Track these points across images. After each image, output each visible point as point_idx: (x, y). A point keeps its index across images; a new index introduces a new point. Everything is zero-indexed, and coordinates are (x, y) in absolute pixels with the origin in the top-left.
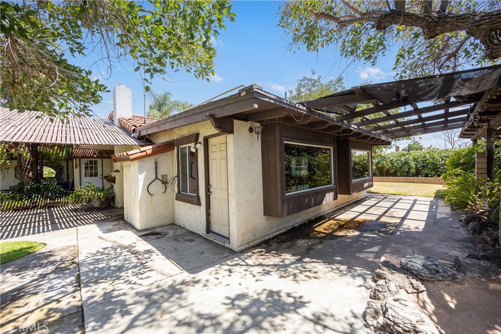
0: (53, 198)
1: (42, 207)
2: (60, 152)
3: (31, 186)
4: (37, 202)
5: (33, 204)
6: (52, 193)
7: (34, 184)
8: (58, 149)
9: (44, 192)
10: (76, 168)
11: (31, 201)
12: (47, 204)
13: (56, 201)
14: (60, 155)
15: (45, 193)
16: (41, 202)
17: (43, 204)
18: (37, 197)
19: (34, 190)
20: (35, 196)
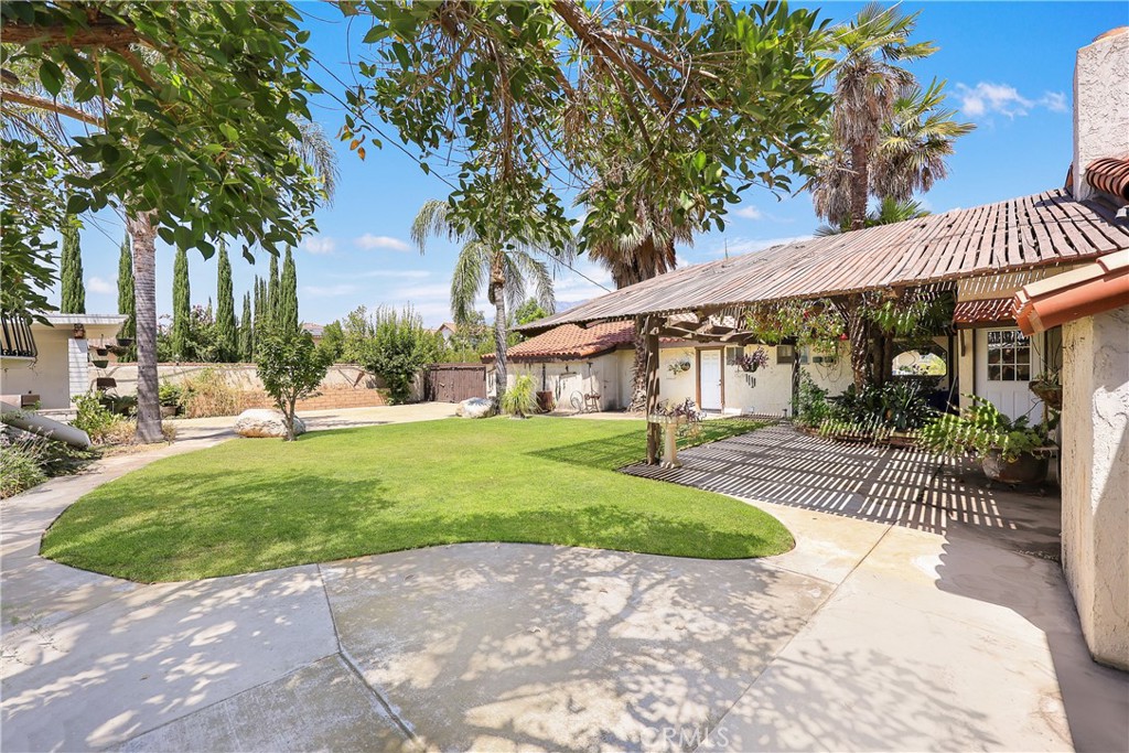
0: (904, 427)
1: (879, 445)
2: (898, 315)
3: (866, 393)
4: (871, 430)
5: (864, 433)
6: (902, 414)
7: (870, 391)
8: (892, 308)
9: (887, 410)
10: (963, 355)
11: (862, 426)
12: (889, 438)
13: (908, 435)
14: (899, 322)
15: (889, 413)
16: (880, 432)
17: (880, 438)
18: (874, 419)
19: (870, 403)
20: (869, 417)
